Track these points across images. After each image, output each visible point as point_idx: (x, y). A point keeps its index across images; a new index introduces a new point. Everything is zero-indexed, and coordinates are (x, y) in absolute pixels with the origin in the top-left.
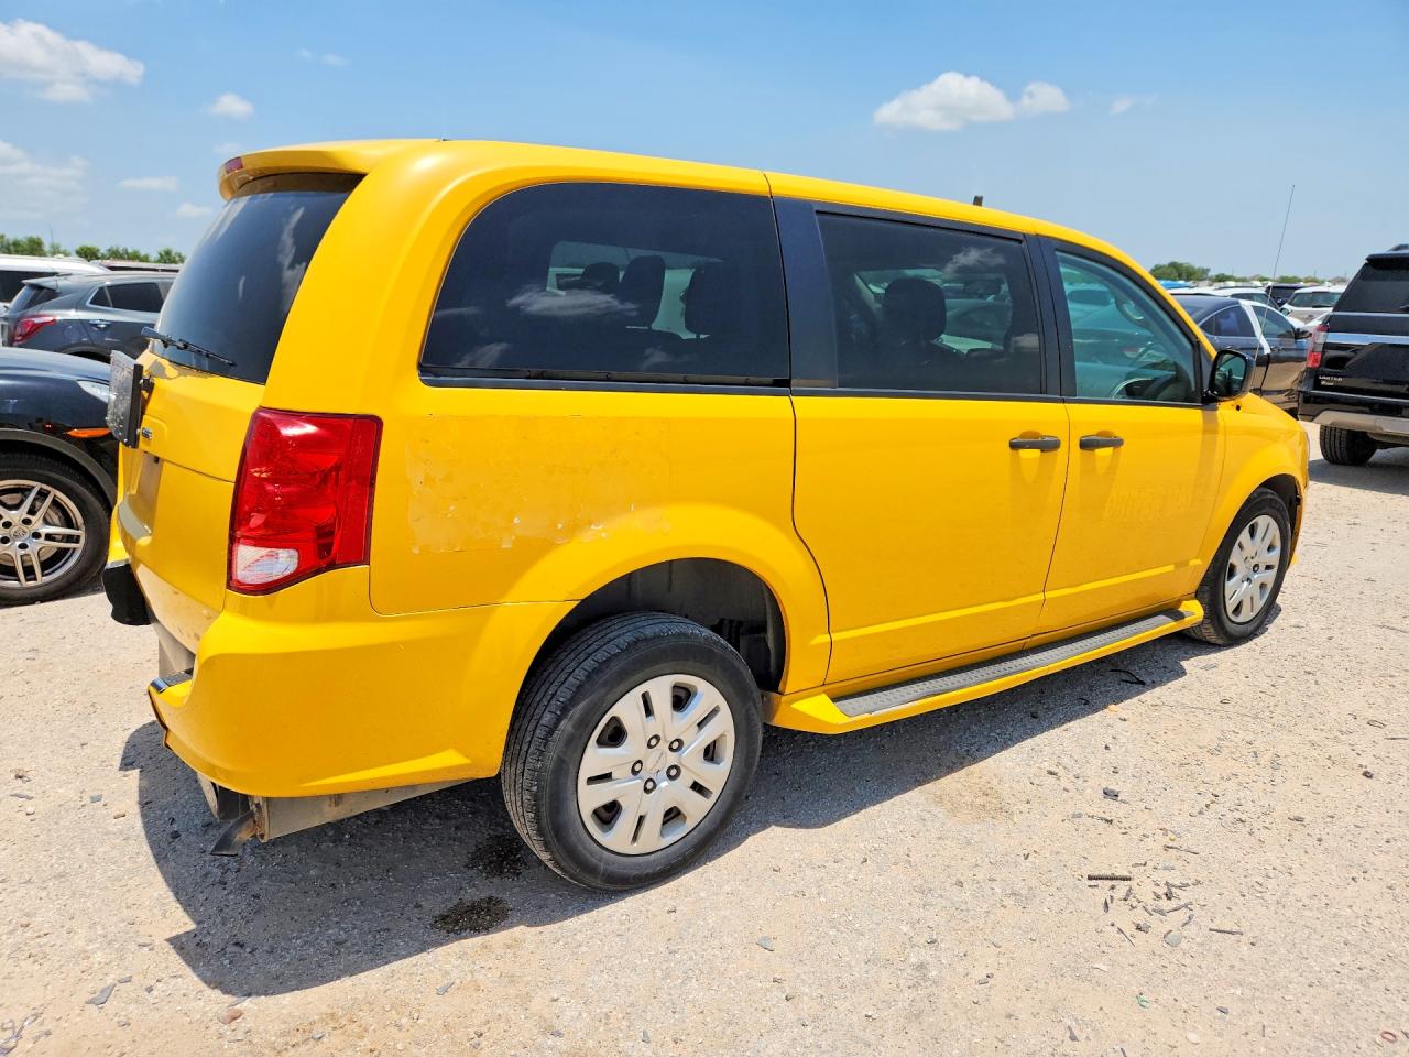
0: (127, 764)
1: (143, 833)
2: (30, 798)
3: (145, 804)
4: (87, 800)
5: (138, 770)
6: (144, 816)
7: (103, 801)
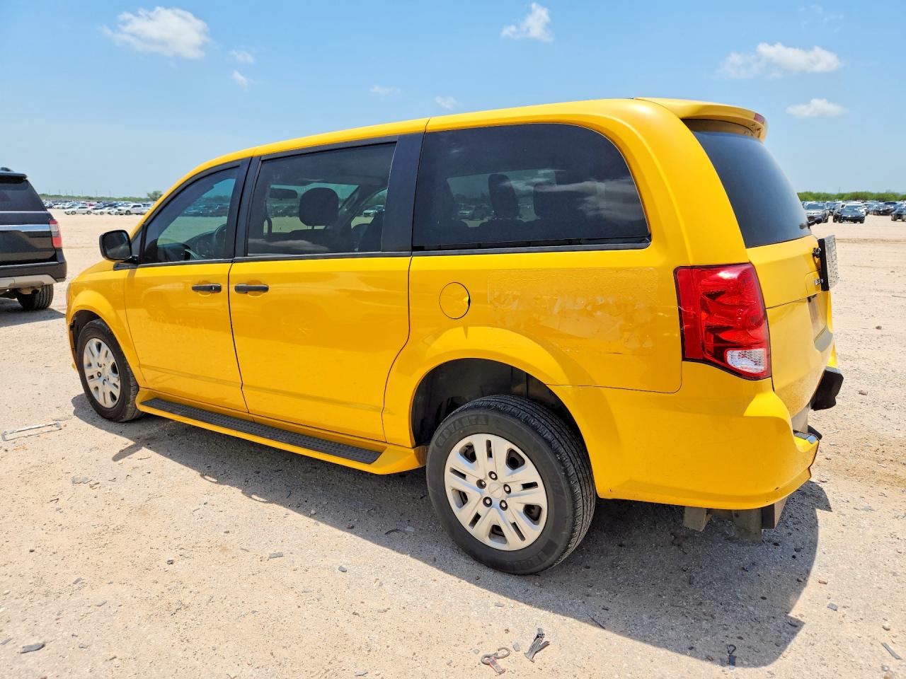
0: (796, 626)
1: (815, 562)
2: (885, 646)
3: (801, 582)
4: (841, 611)
5: (791, 614)
6: (808, 572)
7: (829, 602)
